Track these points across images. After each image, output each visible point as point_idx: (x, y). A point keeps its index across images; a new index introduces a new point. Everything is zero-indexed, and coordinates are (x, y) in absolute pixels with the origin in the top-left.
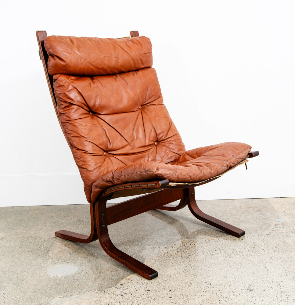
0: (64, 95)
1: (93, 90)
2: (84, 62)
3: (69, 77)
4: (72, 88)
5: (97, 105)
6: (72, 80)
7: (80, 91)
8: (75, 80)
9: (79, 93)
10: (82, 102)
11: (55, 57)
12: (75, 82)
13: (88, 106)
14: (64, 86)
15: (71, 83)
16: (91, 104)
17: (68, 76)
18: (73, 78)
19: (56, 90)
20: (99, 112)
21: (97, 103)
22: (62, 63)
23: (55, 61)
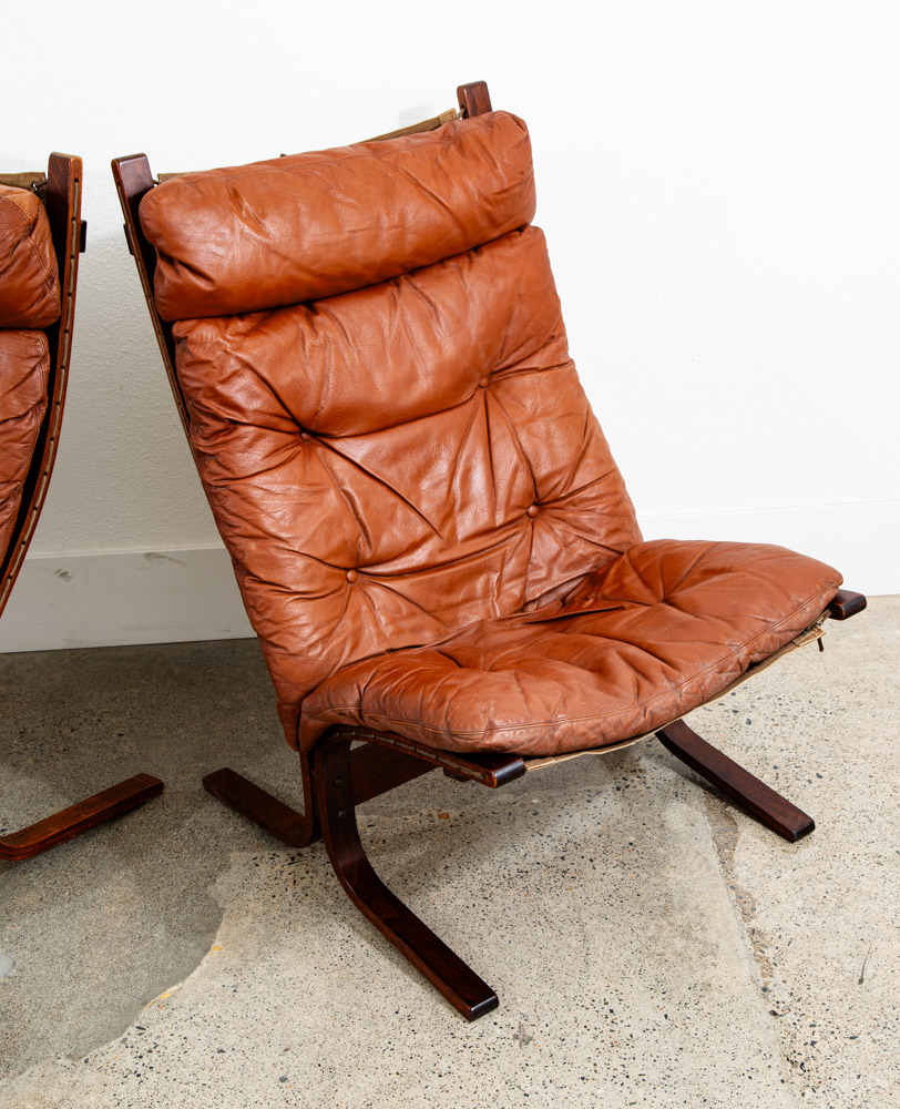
0: (209, 394)
1: (310, 357)
2: (278, 267)
3: (227, 327)
4: (237, 367)
5: (322, 412)
6: (237, 338)
7: (265, 374)
8: (246, 334)
9: (263, 380)
10: (271, 411)
11: (180, 267)
12: (248, 343)
13: (294, 420)
14: (208, 362)
15: (233, 349)
16: (304, 409)
17: (222, 324)
18: (241, 326)
19: (184, 376)
20: (334, 432)
21: (326, 405)
22: (202, 284)
23: (179, 281)
